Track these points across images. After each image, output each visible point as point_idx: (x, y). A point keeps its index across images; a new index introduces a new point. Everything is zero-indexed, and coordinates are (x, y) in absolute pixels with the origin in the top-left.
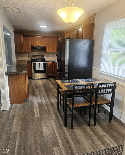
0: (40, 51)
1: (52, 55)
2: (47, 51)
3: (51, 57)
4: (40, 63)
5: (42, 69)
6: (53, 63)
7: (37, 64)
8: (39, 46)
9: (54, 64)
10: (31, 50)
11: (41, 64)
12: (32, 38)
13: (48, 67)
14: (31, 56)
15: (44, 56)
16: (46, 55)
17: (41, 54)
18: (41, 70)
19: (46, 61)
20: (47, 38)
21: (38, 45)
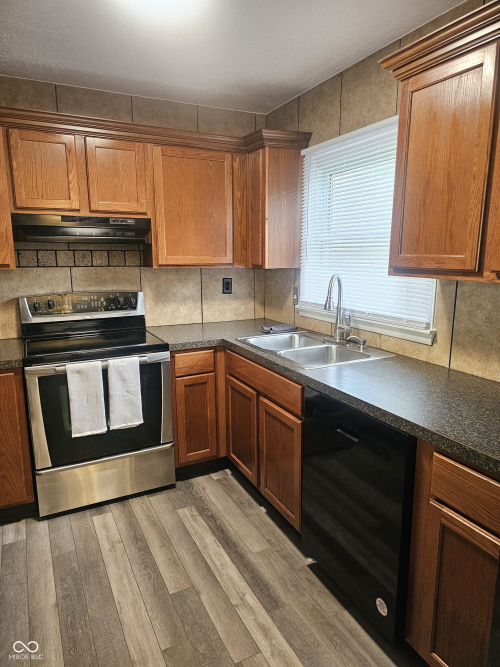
0: (96, 255)
1: (190, 288)
2: (163, 254)
3: (185, 300)
4: (105, 372)
5: (128, 413)
6: (221, 356)
7: (81, 377)
8: (85, 213)
9: (229, 358)
10: (18, 252)
11: (120, 373)
12: (15, 133)
13: (180, 389)
14: (17, 301)
15: (135, 295)
16: (148, 291)
17: (103, 282)
18: (114, 426)
19: (164, 347)
20: (158, 150)
21: (76, 205)
